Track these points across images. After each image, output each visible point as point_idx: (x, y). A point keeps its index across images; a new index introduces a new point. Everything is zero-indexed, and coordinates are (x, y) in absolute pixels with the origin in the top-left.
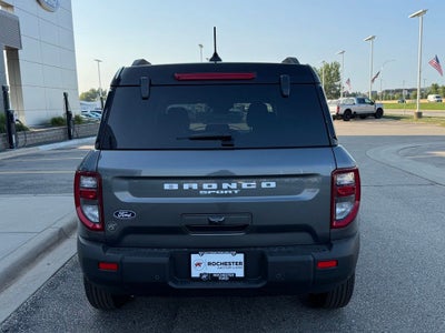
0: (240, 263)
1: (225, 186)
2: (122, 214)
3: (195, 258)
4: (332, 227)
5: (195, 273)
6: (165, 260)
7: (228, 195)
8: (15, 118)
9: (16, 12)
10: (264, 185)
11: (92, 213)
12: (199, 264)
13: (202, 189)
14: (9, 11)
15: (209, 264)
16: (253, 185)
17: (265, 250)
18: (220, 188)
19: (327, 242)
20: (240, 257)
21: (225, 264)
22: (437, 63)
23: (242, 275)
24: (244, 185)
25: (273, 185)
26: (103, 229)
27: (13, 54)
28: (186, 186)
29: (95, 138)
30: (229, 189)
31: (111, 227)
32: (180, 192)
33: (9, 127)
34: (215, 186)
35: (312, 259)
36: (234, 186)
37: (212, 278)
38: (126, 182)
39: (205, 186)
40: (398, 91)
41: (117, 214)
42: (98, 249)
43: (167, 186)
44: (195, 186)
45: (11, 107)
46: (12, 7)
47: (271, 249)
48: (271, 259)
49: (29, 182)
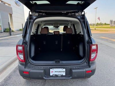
0: (64, 72)
3: (51, 70)
4: (90, 61)
8: (11, 29)
9: (11, 6)
11: (21, 57)
12: (52, 72)
15: (55, 72)
20: (64, 70)
21: (60, 72)
22: (99, 18)
23: (65, 75)
27: (11, 15)
29: (22, 35)
33: (10, 31)
35: (85, 70)
37: (56, 76)
40: (90, 24)
42: (23, 67)
45: (11, 27)
46: (10, 5)
48: (73, 71)
49: (13, 43)
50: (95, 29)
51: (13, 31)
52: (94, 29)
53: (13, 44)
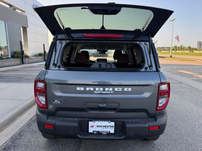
0: (113, 127)
1: (107, 89)
2: (56, 101)
3: (91, 123)
4: (157, 110)
5: (91, 130)
6: (76, 124)
7: (108, 94)
8: (25, 53)
9: (26, 14)
10: (126, 89)
11: (42, 99)
12: (92, 126)
13: (95, 91)
14: (24, 13)
15: (98, 126)
16: (120, 89)
17: (125, 120)
18: (104, 90)
19: (154, 117)
20: (113, 124)
21: (105, 126)
22: (178, 38)
23: (113, 132)
24: (116, 89)
25: (130, 89)
26: (47, 108)
27: (25, 29)
28: (88, 89)
30: (108, 91)
31: (51, 107)
32: (85, 92)
33: (22, 56)
34: (102, 89)
35: (147, 124)
36: (111, 89)
37: (99, 133)
38: (58, 86)
39: (97, 89)
40: (162, 48)
41: (53, 101)
42: (45, 117)
43: (78, 89)
44: (92, 89)
45: (24, 49)
46: (24, 12)
47: (128, 120)
48: (128, 126)
50: (171, 56)
51: (27, 57)
52: (169, 56)
53: (26, 79)
